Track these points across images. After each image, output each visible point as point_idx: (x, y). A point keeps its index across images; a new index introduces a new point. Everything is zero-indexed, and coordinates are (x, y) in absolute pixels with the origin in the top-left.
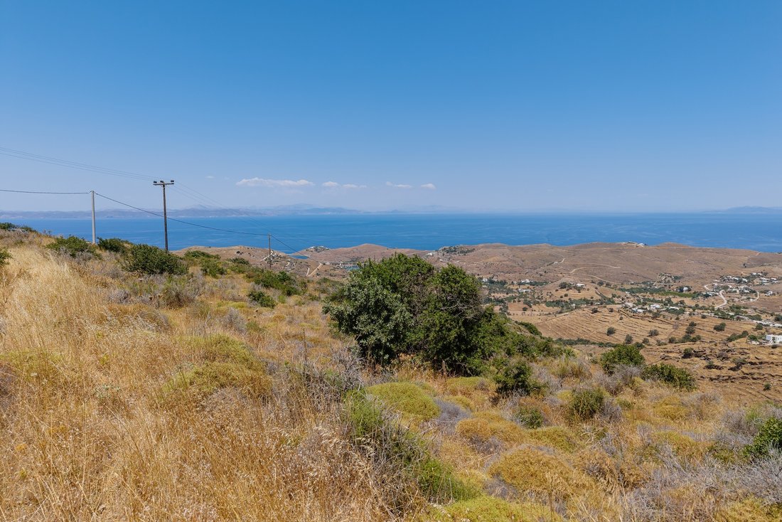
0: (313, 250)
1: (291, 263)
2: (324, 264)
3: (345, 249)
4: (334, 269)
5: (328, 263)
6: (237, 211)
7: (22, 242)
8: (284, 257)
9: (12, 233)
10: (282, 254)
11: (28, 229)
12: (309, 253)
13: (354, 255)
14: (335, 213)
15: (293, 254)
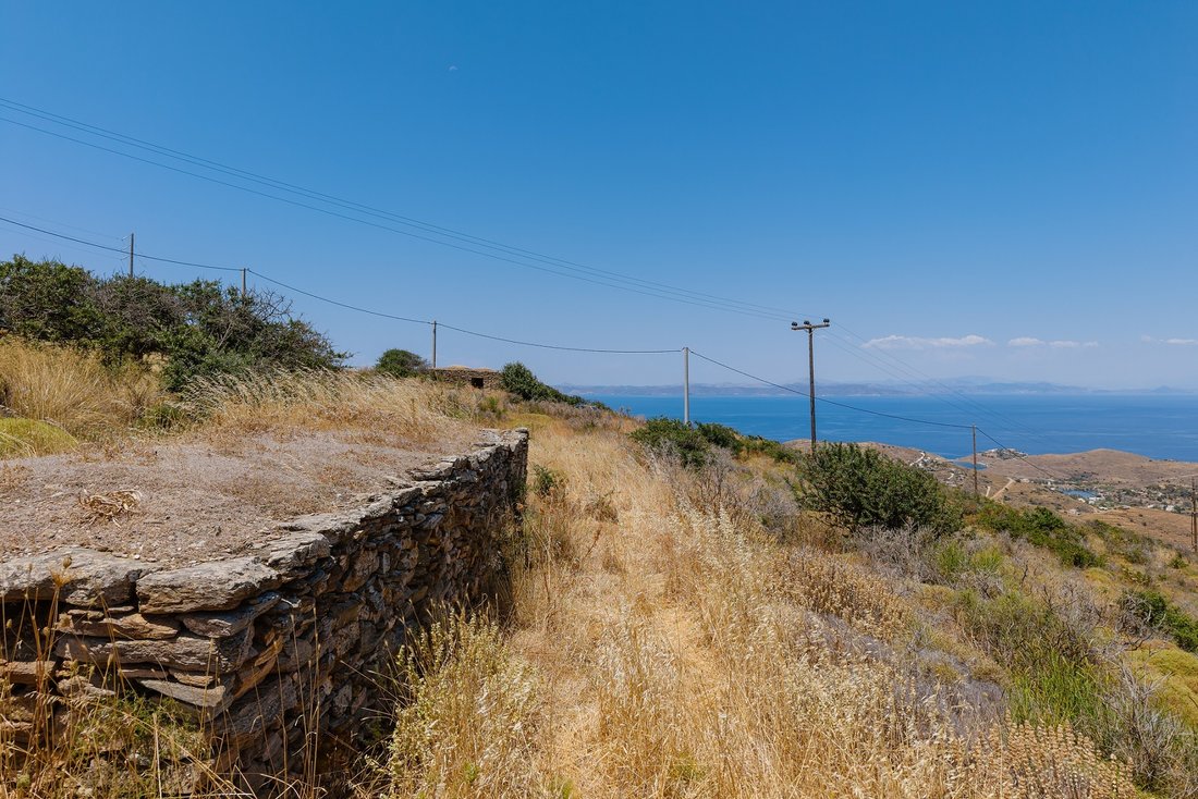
0: (995, 455)
1: (957, 475)
2: (1019, 481)
3: (1058, 456)
4: (1038, 492)
5: (1025, 480)
6: (863, 387)
7: (593, 425)
8: (944, 465)
9: (580, 411)
10: (940, 459)
11: (600, 406)
12: (988, 462)
13: (1076, 468)
14: (1034, 392)
15: (957, 460)
